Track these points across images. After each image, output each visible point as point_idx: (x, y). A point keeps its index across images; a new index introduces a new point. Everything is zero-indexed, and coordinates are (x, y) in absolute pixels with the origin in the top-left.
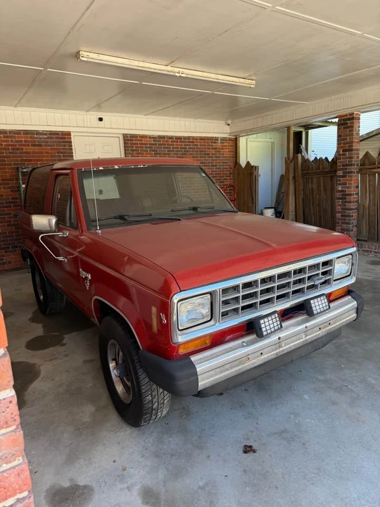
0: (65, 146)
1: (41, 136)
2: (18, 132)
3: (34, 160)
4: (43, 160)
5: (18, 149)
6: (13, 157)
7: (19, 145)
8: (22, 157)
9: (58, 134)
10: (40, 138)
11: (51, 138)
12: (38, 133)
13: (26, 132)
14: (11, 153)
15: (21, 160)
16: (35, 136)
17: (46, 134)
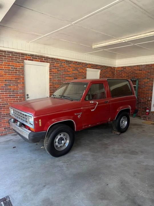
0: (151, 70)
1: (142, 67)
2: (135, 66)
3: (138, 76)
4: (141, 76)
5: (134, 72)
6: (132, 75)
7: (135, 71)
8: (135, 75)
9: (149, 65)
10: (142, 68)
11: (146, 67)
12: (142, 66)
13: (138, 66)
14: (131, 74)
15: (134, 76)
16: (141, 67)
17: (144, 66)
